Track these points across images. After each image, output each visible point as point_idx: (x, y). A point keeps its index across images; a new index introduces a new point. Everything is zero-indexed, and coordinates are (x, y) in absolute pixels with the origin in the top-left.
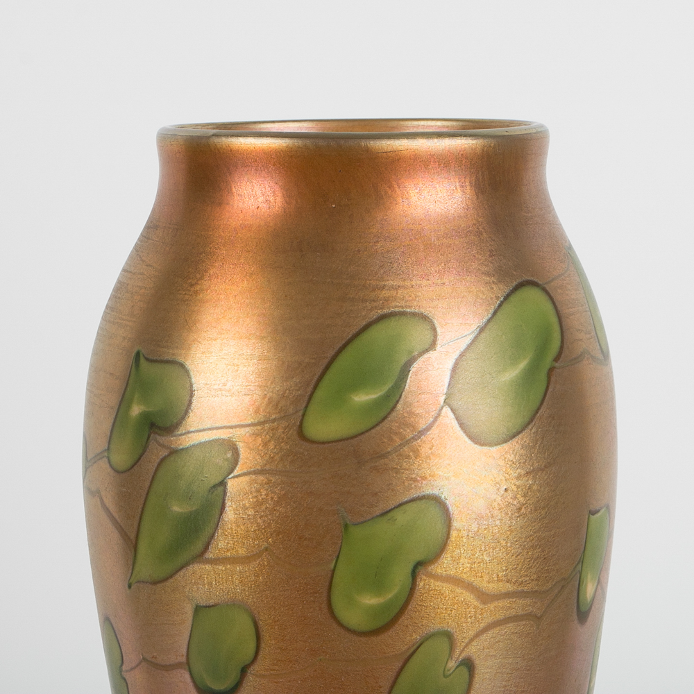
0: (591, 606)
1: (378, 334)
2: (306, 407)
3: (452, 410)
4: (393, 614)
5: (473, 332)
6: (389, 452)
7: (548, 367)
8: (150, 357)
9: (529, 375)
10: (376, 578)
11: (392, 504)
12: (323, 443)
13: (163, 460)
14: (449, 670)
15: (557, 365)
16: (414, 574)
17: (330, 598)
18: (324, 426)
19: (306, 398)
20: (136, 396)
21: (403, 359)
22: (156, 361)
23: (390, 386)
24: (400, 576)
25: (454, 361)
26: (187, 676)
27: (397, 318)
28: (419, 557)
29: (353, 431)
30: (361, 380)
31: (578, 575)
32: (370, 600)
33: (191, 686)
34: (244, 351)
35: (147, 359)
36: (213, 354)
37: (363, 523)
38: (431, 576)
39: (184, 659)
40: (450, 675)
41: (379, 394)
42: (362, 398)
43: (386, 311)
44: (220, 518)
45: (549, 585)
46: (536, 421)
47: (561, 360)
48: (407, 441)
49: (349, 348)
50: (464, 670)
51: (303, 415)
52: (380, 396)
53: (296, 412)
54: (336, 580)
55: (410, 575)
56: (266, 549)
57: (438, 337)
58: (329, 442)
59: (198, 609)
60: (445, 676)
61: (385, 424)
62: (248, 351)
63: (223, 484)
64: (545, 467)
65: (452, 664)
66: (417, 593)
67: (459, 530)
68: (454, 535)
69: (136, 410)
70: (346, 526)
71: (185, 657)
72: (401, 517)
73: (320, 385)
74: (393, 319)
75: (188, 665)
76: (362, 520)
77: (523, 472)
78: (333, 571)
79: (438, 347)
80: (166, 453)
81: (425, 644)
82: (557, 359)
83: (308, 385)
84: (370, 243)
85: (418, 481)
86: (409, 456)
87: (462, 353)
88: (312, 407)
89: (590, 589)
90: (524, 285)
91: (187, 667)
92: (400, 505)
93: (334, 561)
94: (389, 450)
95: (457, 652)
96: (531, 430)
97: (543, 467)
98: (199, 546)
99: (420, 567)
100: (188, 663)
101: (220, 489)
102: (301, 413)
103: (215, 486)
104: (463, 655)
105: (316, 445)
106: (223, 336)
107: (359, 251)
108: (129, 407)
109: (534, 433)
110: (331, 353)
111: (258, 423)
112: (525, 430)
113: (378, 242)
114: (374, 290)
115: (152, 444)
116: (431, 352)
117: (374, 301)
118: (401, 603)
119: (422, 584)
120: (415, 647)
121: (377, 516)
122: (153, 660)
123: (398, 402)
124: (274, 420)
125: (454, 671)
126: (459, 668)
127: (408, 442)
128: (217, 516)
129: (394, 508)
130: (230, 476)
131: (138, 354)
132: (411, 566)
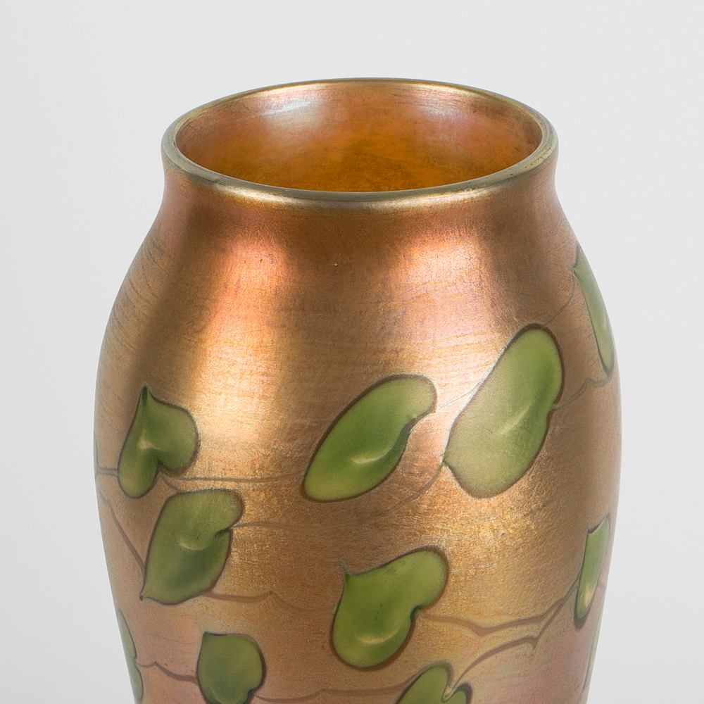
0: (589, 610)
1: (378, 398)
2: (308, 468)
3: (450, 468)
4: (392, 653)
5: (472, 390)
6: (388, 511)
7: (547, 410)
8: (157, 396)
9: (528, 424)
10: (376, 621)
11: (392, 556)
12: (325, 502)
13: (171, 498)
14: (446, 696)
15: (557, 406)
16: (413, 617)
17: (332, 638)
18: (326, 485)
19: (308, 460)
20: (144, 431)
21: (403, 422)
22: (163, 403)
23: (390, 449)
24: (399, 620)
25: (453, 421)
26: (197, 689)
27: (397, 382)
28: (417, 602)
29: (354, 491)
30: (361, 444)
31: (576, 590)
32: (370, 641)
33: (201, 698)
34: (248, 410)
35: (155, 399)
36: (218, 408)
37: (363, 573)
38: (429, 617)
39: (194, 674)
40: (448, 700)
41: (379, 458)
42: (363, 461)
43: (386, 375)
44: (226, 560)
45: (546, 609)
46: (535, 467)
47: (561, 400)
48: (406, 500)
49: (350, 413)
50: (462, 695)
51: (306, 475)
52: (380, 459)
53: (299, 472)
54: (338, 622)
55: (409, 617)
56: (271, 593)
57: (438, 398)
58: (331, 501)
59: (206, 635)
60: (443, 701)
61: (386, 485)
62: (252, 409)
63: (228, 531)
64: (544, 506)
65: (449, 691)
66: (416, 634)
67: (457, 576)
68: (452, 580)
69: (144, 445)
70: (347, 576)
71: (195, 672)
72: (401, 568)
73: (321, 448)
74: (393, 383)
75: (197, 679)
76: (363, 570)
77: (520, 516)
78: (335, 615)
79: (438, 410)
80: (173, 493)
81: (424, 676)
82: (556, 401)
83: (310, 448)
84: (371, 303)
85: (416, 535)
86: (408, 513)
87: (462, 412)
88: (314, 468)
89: (588, 596)
90: (526, 331)
91: (196, 681)
92: (400, 557)
93: (336, 607)
94: (389, 508)
95: (456, 679)
96: (529, 475)
97: (541, 507)
98: (206, 582)
99: (418, 611)
100: (198, 678)
101: (226, 535)
102: (303, 474)
103: (221, 533)
104: (461, 682)
105: (318, 503)
106: (227, 391)
107: (361, 312)
108: (137, 439)
109: (532, 478)
110: (333, 417)
111: (262, 479)
112: (522, 476)
113: (379, 302)
114: (375, 353)
115: (160, 482)
116: (431, 414)
117: (375, 364)
118: (401, 641)
119: (420, 625)
120: (414, 679)
121: (377, 568)
122: (165, 666)
123: (397, 464)
124: (277, 479)
125: (452, 696)
126: (457, 693)
127: (408, 500)
128: (223, 559)
129: (393, 560)
130: (235, 525)
131: (145, 389)
132: (409, 611)
